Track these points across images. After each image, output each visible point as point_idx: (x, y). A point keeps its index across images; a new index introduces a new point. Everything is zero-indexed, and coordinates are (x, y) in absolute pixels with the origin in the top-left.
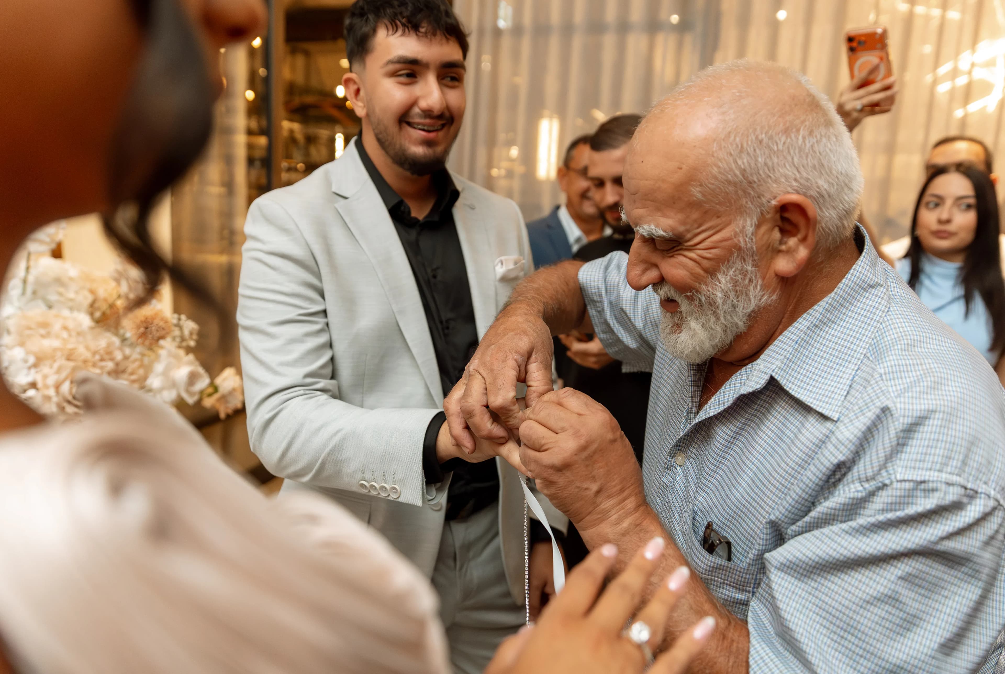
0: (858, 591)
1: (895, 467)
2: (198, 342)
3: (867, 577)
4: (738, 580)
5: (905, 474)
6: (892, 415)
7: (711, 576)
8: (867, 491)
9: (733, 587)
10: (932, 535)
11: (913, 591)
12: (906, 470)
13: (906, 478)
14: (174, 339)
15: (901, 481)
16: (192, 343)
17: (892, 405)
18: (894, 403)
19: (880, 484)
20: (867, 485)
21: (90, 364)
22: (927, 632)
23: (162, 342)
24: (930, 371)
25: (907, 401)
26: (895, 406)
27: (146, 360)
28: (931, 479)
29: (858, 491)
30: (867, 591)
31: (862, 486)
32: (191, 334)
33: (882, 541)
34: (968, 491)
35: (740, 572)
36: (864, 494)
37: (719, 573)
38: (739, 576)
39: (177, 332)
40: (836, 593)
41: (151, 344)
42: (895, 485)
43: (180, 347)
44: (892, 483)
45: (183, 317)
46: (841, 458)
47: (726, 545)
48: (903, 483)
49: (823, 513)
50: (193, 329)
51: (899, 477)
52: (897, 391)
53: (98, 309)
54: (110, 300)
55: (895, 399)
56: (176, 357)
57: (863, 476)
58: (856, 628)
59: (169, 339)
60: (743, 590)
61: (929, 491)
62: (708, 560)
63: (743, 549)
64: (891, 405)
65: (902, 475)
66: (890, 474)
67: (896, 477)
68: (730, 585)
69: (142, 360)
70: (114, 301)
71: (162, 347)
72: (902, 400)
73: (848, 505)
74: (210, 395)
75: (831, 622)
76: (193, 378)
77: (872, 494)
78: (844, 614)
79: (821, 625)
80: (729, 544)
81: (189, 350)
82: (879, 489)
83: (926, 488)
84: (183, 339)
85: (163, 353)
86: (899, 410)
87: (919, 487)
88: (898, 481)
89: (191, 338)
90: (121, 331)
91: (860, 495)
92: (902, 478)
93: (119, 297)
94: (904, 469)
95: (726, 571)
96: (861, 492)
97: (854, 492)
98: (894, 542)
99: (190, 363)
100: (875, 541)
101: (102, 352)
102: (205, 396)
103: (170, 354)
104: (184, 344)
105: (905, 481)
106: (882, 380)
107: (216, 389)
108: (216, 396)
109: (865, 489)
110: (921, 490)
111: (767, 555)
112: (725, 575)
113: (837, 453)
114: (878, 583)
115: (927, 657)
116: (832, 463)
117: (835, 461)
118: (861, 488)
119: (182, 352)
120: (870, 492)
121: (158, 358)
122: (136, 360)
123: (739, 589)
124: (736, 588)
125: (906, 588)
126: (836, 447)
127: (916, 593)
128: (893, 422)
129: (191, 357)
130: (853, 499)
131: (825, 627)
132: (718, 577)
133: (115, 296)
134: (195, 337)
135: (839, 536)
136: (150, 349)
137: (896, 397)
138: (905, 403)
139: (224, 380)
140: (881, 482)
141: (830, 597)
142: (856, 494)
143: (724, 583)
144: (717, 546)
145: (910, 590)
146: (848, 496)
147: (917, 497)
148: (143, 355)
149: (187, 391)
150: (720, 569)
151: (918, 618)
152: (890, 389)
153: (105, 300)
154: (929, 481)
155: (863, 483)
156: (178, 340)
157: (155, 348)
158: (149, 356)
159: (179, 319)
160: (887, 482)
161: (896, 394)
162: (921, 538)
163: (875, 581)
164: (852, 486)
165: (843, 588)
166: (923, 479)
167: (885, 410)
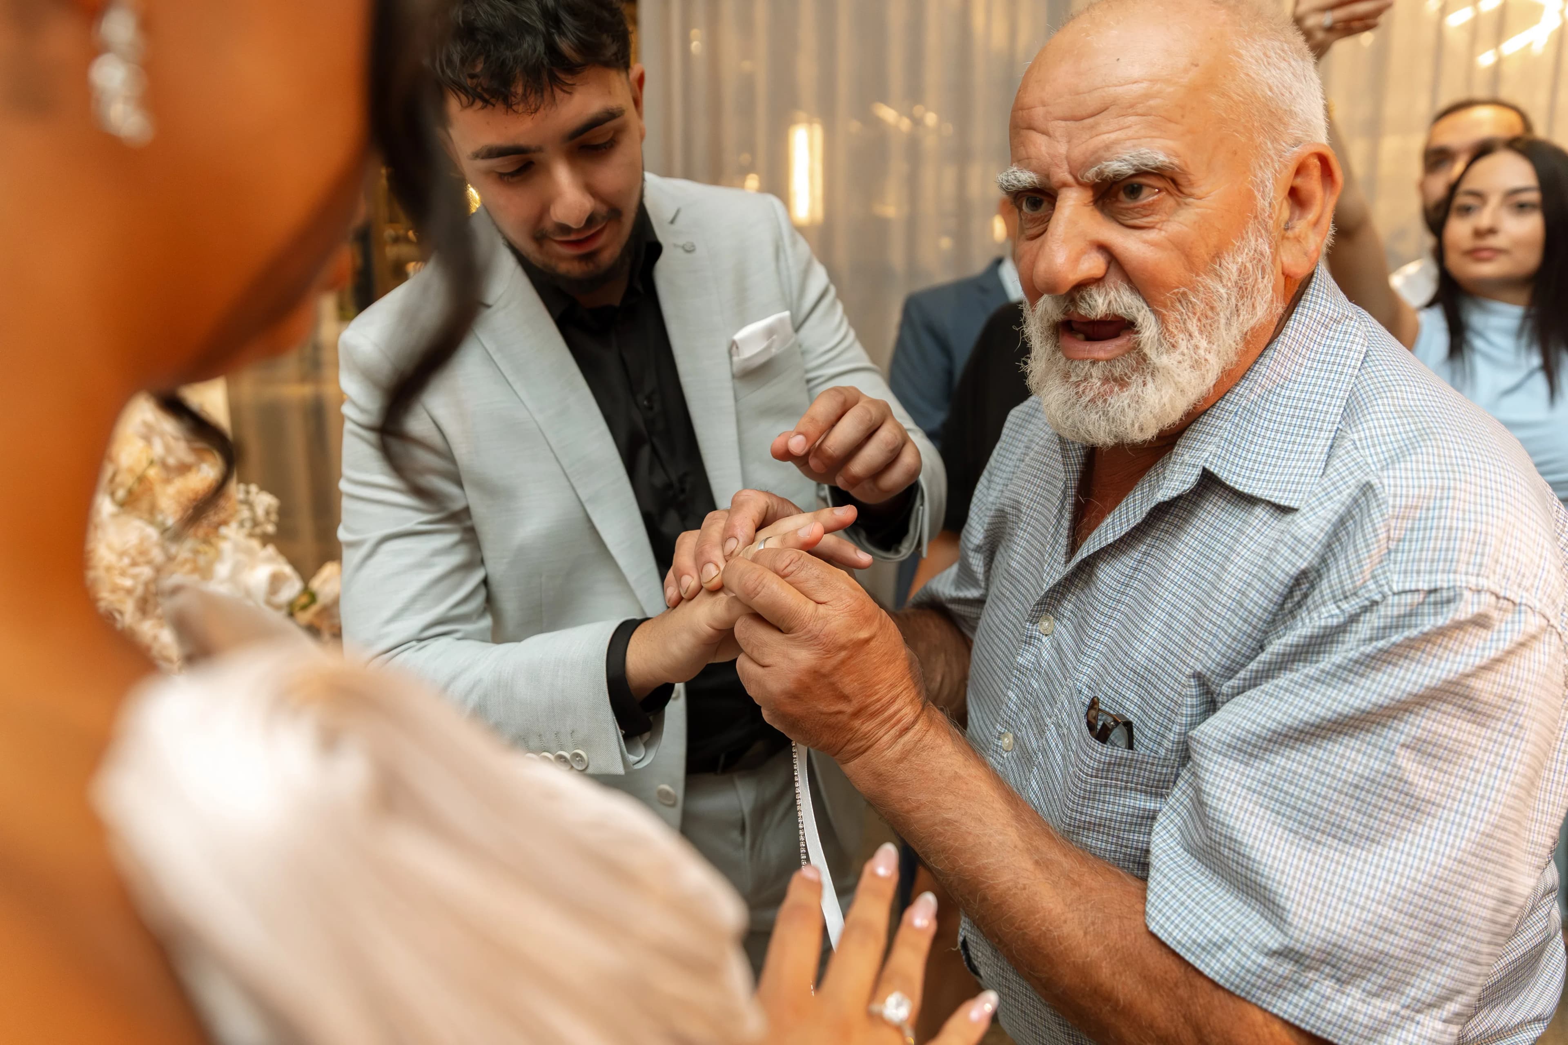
0: (1340, 771)
1: (1388, 574)
2: (279, 525)
3: (1353, 749)
4: (1149, 779)
5: (1404, 582)
6: (1375, 496)
7: (1106, 778)
8: (1347, 615)
9: (1141, 791)
10: (1450, 671)
11: (1425, 764)
12: (1405, 577)
13: (1407, 588)
14: (241, 524)
15: (1399, 593)
16: (270, 529)
17: (1377, 481)
18: (1379, 478)
19: (1367, 603)
20: (1345, 606)
21: (117, 572)
22: (1449, 825)
23: (224, 530)
24: (1428, 431)
25: (1398, 474)
26: (1381, 483)
27: (202, 561)
28: (1445, 585)
29: (1332, 616)
30: (1354, 770)
31: (1339, 607)
32: (268, 513)
33: (1373, 687)
34: (1501, 601)
35: (1153, 764)
36: (1342, 619)
37: (1118, 772)
38: (1151, 772)
39: (245, 513)
40: (1306, 778)
41: (207, 535)
42: (1390, 600)
43: (251, 535)
44: (1384, 597)
45: (253, 488)
46: (1304, 565)
47: (1124, 729)
48: (1403, 596)
49: (1278, 654)
50: (270, 505)
51: (1395, 589)
52: (1379, 461)
53: (121, 485)
54: (139, 470)
55: (1380, 473)
56: (249, 552)
57: (1339, 593)
58: (1339, 827)
59: (234, 525)
60: (1156, 794)
61: (1442, 603)
62: (1101, 754)
63: (1154, 731)
64: (1374, 481)
65: (1401, 584)
66: (1381, 586)
67: (1391, 589)
68: (1136, 790)
69: (195, 561)
70: (145, 470)
71: (225, 538)
72: (1391, 473)
73: (1317, 637)
74: (304, 608)
75: (1301, 823)
76: (276, 581)
77: (1354, 619)
78: (1321, 808)
79: (1285, 828)
80: (1128, 725)
81: (266, 540)
82: (1365, 610)
83: (1439, 599)
84: (255, 523)
85: (226, 546)
86: (1387, 488)
87: (1427, 600)
88: (1394, 594)
89: (269, 521)
90: (160, 518)
91: (1335, 622)
92: (1400, 588)
93: (152, 463)
94: (1402, 576)
95: (1130, 766)
96: (1337, 616)
97: (1326, 618)
98: (1391, 687)
99: (269, 560)
100: (1362, 688)
101: (133, 552)
102: (297, 608)
103: (237, 548)
104: (258, 530)
105: (1405, 592)
106: (1356, 448)
107: (313, 597)
108: (314, 609)
109: (1343, 611)
110: (1429, 604)
111: (1194, 733)
112: (1128, 774)
113: (1293, 558)
114: (1370, 756)
115: (1451, 862)
116: (1287, 574)
117: (1293, 571)
118: (1337, 611)
119: (255, 544)
120: (1351, 616)
121: (219, 555)
122: (186, 561)
123: (1151, 793)
124: (1146, 792)
125: (1414, 761)
126: (1293, 550)
127: (1430, 766)
128: (1379, 506)
129: (271, 550)
130: (1326, 627)
131: (1291, 830)
132: (1117, 780)
133: (145, 463)
134: (274, 517)
135: (1307, 687)
136: (206, 541)
137: (1382, 469)
138: (1395, 477)
139: (325, 581)
140: (1367, 599)
141: (1296, 785)
142: (1330, 620)
143: (1126, 788)
144: (1111, 730)
145: (1419, 763)
146: (1317, 624)
147: (1423, 615)
148: (196, 552)
149: (269, 603)
150: (1119, 765)
151: (1433, 804)
152: (1370, 461)
153: (131, 470)
154: (1442, 589)
155: (1340, 603)
156: (248, 524)
157: (214, 540)
158: (206, 553)
159: (248, 492)
160: (1378, 598)
161: (1379, 466)
162: (1432, 677)
163: (1364, 753)
164: (1323, 610)
165: (1317, 770)
166: (1433, 586)
167: (1367, 489)
